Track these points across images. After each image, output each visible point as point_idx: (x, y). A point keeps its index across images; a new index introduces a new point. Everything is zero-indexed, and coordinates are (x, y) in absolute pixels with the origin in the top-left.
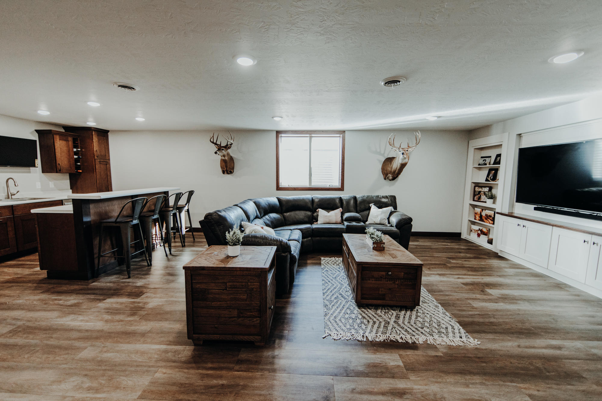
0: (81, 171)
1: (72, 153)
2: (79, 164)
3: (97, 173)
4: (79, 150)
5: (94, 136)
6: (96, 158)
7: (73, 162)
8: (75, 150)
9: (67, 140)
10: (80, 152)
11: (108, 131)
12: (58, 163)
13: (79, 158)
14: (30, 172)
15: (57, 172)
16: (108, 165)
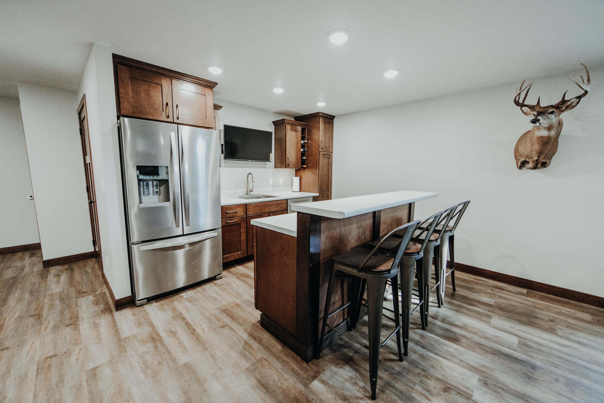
0: (305, 166)
1: (300, 146)
2: (304, 158)
3: (320, 169)
4: (306, 141)
5: (320, 123)
6: (320, 150)
7: (300, 155)
8: (302, 142)
9: (296, 131)
10: (306, 144)
11: (334, 117)
12: (287, 157)
13: (304, 151)
14: (265, 168)
15: (285, 168)
16: (330, 159)
